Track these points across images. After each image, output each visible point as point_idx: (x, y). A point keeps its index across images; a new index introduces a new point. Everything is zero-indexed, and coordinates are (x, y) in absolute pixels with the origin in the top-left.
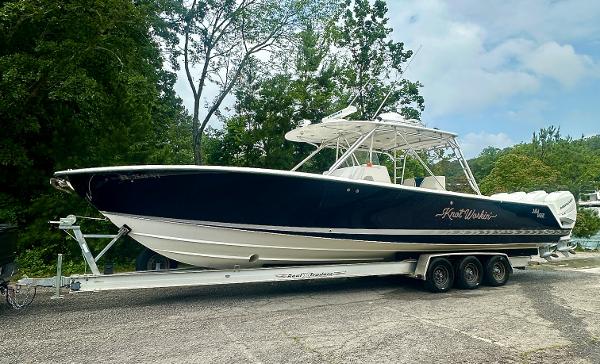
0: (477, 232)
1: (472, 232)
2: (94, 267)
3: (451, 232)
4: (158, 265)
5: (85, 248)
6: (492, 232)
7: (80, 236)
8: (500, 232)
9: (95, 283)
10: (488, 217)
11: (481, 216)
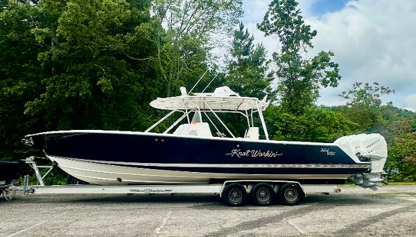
0: (265, 166)
1: (260, 166)
2: (41, 182)
3: (241, 166)
4: (78, 182)
5: (37, 172)
6: (279, 166)
7: (35, 167)
8: (287, 166)
9: (42, 190)
10: (274, 155)
11: (267, 154)
